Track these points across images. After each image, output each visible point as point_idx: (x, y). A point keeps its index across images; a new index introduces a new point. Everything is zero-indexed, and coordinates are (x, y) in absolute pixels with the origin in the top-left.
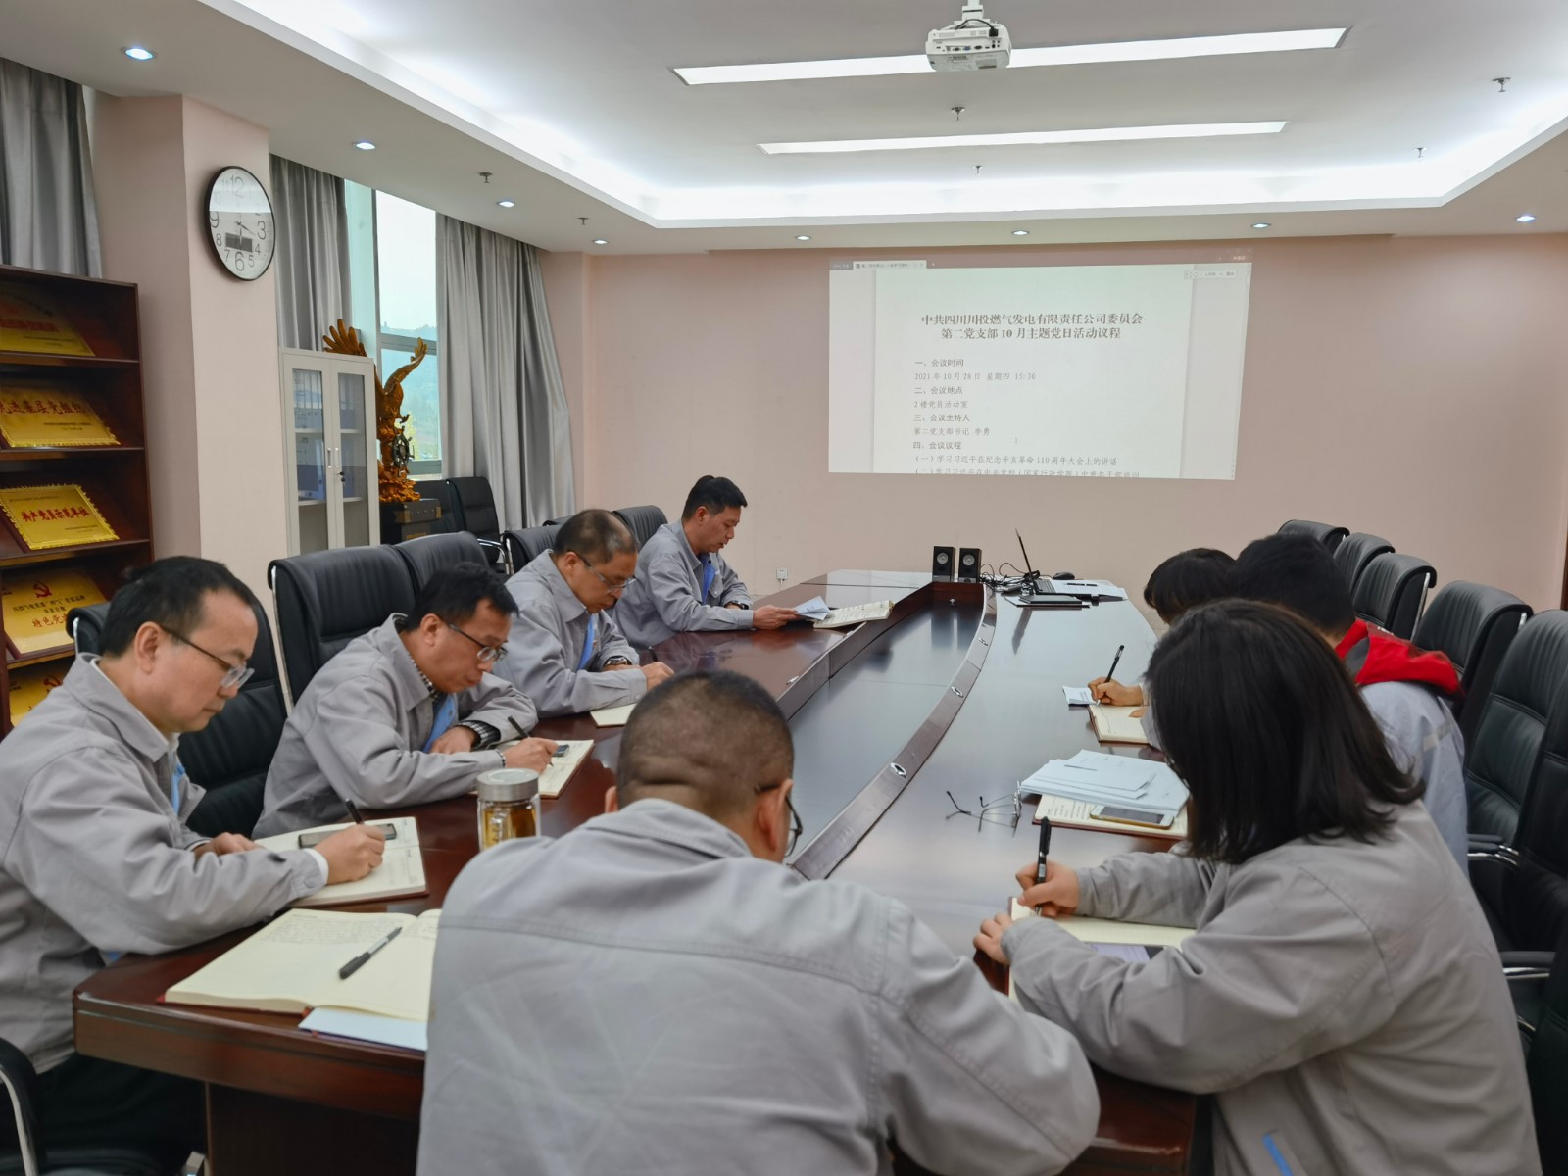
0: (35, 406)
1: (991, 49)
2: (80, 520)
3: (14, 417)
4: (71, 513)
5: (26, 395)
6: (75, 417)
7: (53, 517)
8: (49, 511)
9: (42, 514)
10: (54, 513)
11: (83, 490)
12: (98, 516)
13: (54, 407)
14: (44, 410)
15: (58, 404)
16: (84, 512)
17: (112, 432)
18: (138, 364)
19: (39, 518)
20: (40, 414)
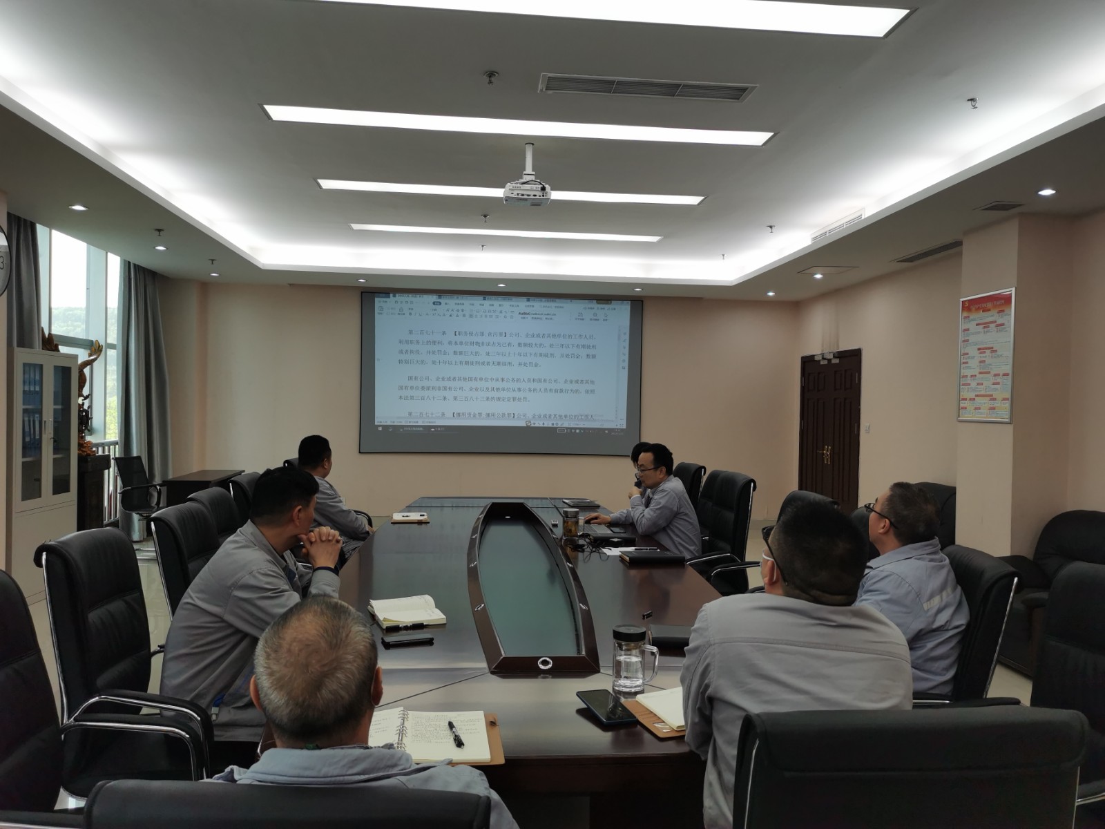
1: (542, 197)
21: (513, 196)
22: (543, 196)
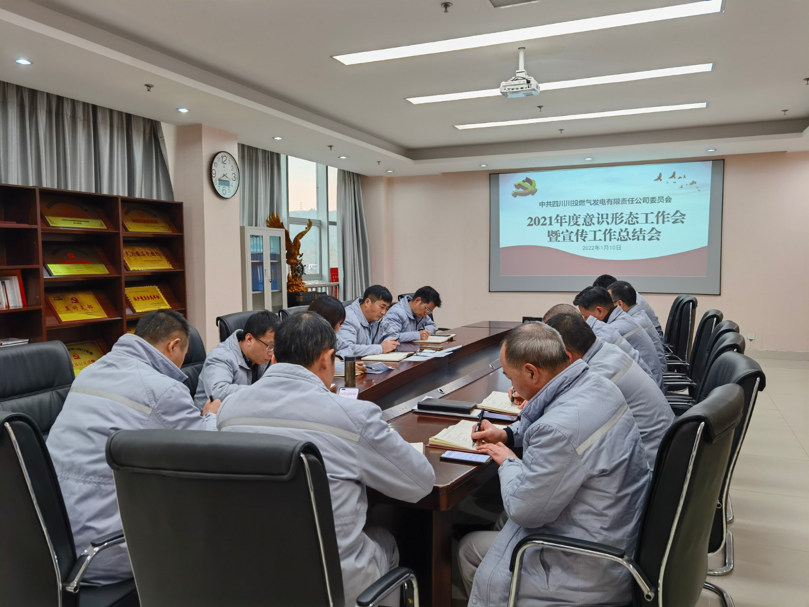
0: (141, 254)
1: (528, 89)
2: (156, 300)
3: (132, 258)
4: (153, 297)
5: (138, 249)
6: (157, 258)
7: (146, 299)
8: (144, 297)
9: (142, 298)
10: (146, 297)
11: (158, 288)
12: (163, 298)
13: (148, 254)
14: (144, 255)
15: (150, 252)
16: (158, 297)
17: (171, 263)
18: (183, 235)
19: (140, 300)
20: (142, 257)
21: (505, 91)
22: (529, 87)
